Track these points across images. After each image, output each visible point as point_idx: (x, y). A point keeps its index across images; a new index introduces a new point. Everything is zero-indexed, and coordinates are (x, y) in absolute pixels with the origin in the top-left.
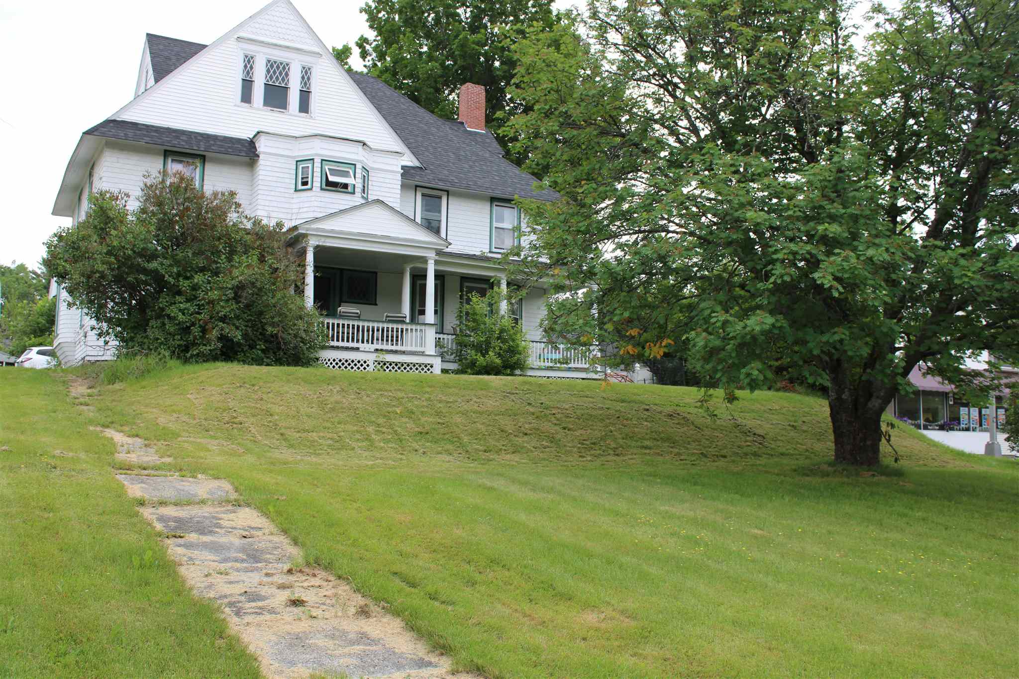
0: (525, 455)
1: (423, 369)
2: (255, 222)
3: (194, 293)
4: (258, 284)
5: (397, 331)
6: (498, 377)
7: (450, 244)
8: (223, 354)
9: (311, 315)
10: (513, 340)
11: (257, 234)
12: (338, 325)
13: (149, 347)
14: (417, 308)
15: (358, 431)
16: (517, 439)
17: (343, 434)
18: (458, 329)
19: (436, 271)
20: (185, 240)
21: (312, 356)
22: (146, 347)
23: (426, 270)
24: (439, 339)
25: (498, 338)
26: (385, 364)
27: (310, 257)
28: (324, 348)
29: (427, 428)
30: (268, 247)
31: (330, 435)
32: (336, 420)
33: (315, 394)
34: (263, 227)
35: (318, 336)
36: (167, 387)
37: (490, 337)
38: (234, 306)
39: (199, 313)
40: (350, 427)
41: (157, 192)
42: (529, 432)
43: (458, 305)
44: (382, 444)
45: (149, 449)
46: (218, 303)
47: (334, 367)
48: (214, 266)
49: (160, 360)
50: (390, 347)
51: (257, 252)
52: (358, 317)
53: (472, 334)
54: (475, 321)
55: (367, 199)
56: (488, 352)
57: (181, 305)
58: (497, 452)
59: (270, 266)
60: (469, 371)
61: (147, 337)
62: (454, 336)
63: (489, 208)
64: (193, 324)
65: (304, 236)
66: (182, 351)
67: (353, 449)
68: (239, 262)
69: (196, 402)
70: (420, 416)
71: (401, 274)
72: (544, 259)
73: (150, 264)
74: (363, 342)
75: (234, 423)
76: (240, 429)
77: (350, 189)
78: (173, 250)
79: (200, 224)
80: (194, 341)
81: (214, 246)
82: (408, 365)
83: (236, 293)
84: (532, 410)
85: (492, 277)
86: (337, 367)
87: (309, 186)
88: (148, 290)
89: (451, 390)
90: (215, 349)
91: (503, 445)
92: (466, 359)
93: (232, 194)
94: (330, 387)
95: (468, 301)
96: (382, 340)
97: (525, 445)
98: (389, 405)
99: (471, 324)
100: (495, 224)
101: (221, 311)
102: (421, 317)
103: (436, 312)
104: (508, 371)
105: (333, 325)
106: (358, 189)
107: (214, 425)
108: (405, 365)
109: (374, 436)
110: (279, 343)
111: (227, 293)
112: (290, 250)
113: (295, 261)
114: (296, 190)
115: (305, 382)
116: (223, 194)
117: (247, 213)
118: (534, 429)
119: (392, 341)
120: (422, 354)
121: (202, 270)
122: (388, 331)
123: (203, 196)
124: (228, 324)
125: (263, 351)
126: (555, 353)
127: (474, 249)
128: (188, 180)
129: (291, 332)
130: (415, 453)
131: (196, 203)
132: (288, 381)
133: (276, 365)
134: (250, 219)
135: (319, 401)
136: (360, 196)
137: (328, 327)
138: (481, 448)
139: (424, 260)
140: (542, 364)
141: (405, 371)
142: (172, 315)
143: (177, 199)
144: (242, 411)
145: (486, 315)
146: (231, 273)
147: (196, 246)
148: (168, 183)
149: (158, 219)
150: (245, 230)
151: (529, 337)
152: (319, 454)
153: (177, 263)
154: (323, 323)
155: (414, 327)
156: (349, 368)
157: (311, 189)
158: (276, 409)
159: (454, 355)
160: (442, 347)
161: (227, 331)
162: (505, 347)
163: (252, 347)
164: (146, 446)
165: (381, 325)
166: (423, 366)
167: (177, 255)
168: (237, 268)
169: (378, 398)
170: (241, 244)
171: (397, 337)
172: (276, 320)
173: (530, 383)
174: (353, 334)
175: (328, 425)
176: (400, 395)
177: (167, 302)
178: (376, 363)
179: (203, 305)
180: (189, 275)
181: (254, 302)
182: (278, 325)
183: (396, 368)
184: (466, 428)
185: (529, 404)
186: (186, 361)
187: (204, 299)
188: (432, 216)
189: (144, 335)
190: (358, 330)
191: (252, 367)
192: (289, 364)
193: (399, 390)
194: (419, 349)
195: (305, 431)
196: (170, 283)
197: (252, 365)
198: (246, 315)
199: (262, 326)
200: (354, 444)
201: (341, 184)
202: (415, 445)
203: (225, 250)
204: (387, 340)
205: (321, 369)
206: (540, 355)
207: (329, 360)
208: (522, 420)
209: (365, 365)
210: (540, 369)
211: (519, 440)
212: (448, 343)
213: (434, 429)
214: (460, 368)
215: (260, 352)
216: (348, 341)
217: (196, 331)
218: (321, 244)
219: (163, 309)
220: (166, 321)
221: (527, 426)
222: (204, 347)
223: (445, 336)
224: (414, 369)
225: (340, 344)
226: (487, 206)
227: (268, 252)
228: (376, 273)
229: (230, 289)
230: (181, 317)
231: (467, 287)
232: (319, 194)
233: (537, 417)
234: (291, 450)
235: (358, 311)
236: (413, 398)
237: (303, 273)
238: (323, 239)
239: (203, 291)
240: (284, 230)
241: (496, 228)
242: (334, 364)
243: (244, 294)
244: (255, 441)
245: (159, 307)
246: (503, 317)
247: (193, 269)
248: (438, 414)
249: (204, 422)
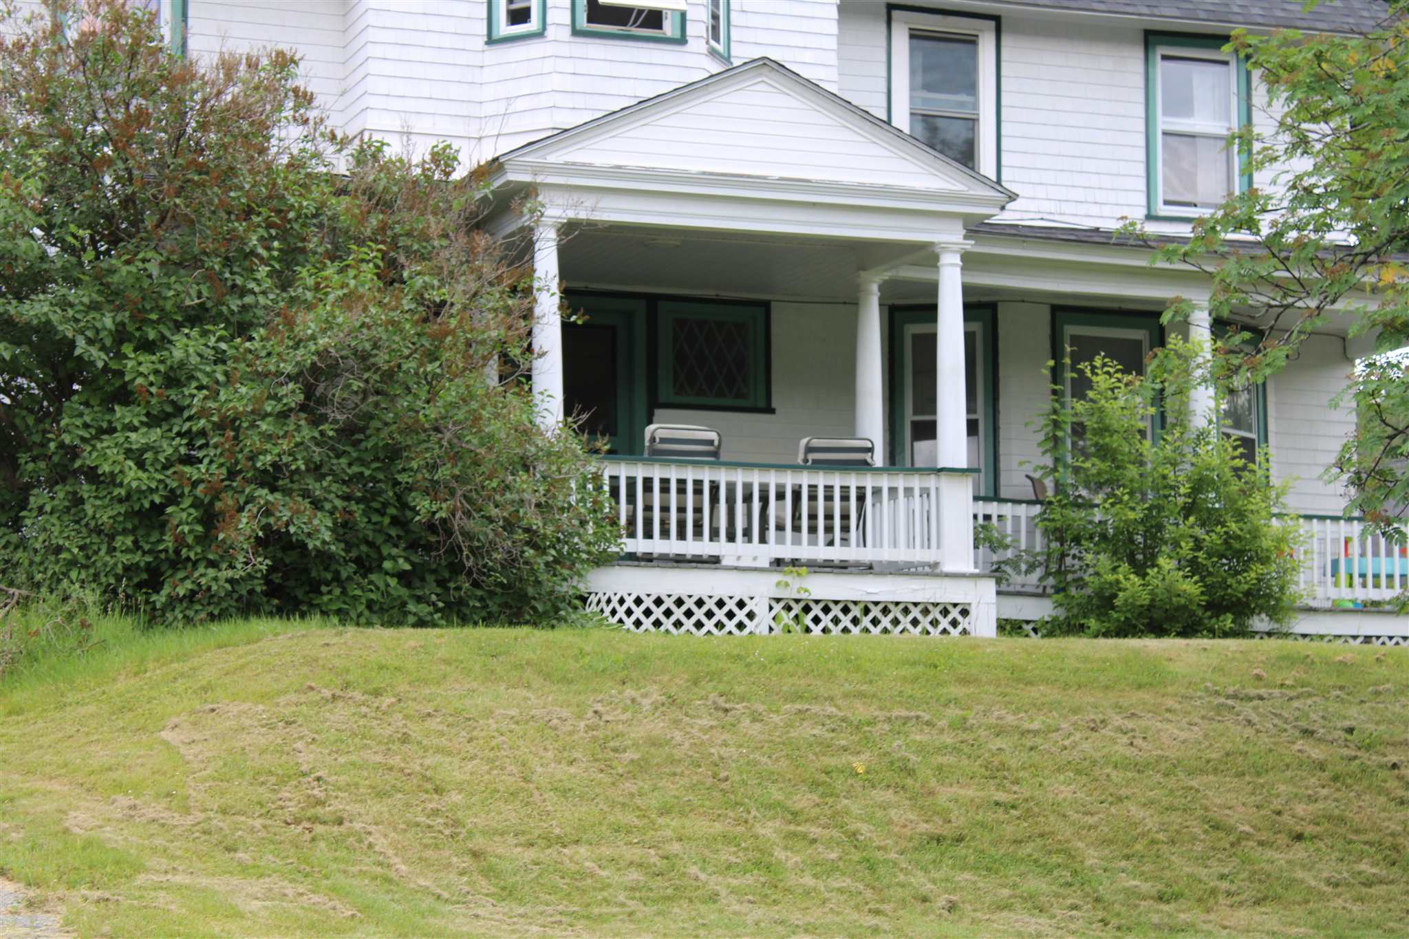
0: (1299, 911)
1: (934, 623)
2: (362, 151)
3: (173, 394)
4: (382, 359)
5: (845, 498)
6: (1194, 642)
7: (1012, 197)
8: (273, 590)
9: (559, 455)
10: (1240, 516)
11: (370, 193)
12: (648, 483)
13: (31, 578)
14: (909, 416)
15: (727, 839)
16: (1270, 853)
17: (676, 847)
18: (1049, 483)
19: (967, 290)
20: (136, 222)
21: (564, 588)
22: (21, 577)
23: (933, 289)
24: (987, 517)
25: (1188, 510)
26: (807, 609)
27: (546, 263)
28: (603, 560)
29: (959, 820)
30: (409, 234)
31: (635, 853)
32: (654, 801)
33: (580, 717)
34: (387, 168)
35: (583, 523)
36: (92, 708)
37: (1160, 508)
38: (307, 433)
39: (190, 460)
40: (701, 826)
41: (40, 64)
42: (1309, 830)
43: (1046, 404)
44: (808, 881)
45: (41, 917)
46: (253, 425)
47: (638, 623)
48: (234, 304)
49: (70, 616)
50: (822, 552)
51: (372, 252)
52: (713, 455)
53: (1098, 499)
54: (1104, 452)
55: (727, 58)
56: (1154, 557)
57: (133, 436)
58: (1199, 900)
59: (419, 298)
60: (1093, 623)
61: (22, 544)
62: (1037, 509)
63: (1139, 66)
64: (173, 498)
65: (527, 191)
66: (139, 586)
67: (714, 898)
68: (317, 287)
69: (189, 753)
70: (933, 783)
71: (853, 303)
72: (1342, 235)
73: (27, 305)
74: (731, 538)
75: (315, 819)
76: (337, 842)
77: (669, 27)
78: (98, 254)
79: (185, 168)
80: (177, 552)
81: (231, 237)
82: (885, 611)
83: (309, 391)
84: (1317, 753)
85: (1163, 303)
86: (647, 623)
87: (533, 25)
88: (20, 389)
89: (1034, 692)
90: (250, 577)
91: (1222, 877)
92: (1080, 584)
93: (284, 62)
94: (629, 692)
95: (1082, 387)
96: (797, 528)
97: (1300, 874)
98: (827, 747)
99: (1093, 465)
100: (1163, 123)
101: (266, 452)
102: (922, 446)
103: (972, 428)
104: (1228, 621)
105: (631, 483)
106: (697, 29)
107: (252, 830)
108: (875, 612)
109: (780, 854)
110: (454, 550)
111: (283, 391)
112: (482, 240)
113: (499, 279)
114: (491, 41)
115: (547, 677)
116: (253, 65)
117: (334, 122)
118: (1329, 818)
119: (829, 529)
120: (932, 571)
121: (197, 317)
122: (813, 498)
123: (187, 75)
124: (287, 492)
125: (402, 576)
126: (1389, 553)
127: (1095, 210)
128: (138, 22)
129: (494, 512)
130: (920, 907)
131: (167, 98)
132: (491, 676)
133: (450, 623)
134: (344, 143)
135: (594, 739)
136: (703, 48)
137: (615, 492)
138: (1146, 887)
139: (927, 255)
140: (1345, 594)
141: (876, 631)
142: (106, 468)
143: (105, 87)
144: (343, 779)
145: (1142, 433)
146: (290, 323)
147: (172, 240)
148: (72, 35)
149: (48, 158)
150: (331, 179)
151: (1293, 503)
152: (600, 919)
153: (112, 296)
154: (597, 478)
155: (900, 482)
156: (689, 624)
157: (540, 35)
158: (451, 770)
159: (1039, 572)
160: (995, 545)
161: (286, 514)
162: (1212, 539)
163: (366, 566)
164: (31, 904)
165: (788, 480)
166: (935, 613)
167: (112, 271)
168: (310, 307)
169: (789, 725)
170: (321, 226)
171: (845, 517)
172: (444, 473)
173: (1306, 661)
174: (698, 510)
175: (631, 818)
176: (862, 711)
177: (86, 426)
178: (778, 608)
179: (203, 433)
180: (152, 335)
181: (371, 417)
182: (452, 493)
183: (846, 621)
184: (1091, 820)
185: (1308, 733)
186: (155, 618)
187: (203, 413)
188: (944, 103)
189: (14, 538)
190: (714, 499)
191: (370, 630)
192: (489, 619)
193: (860, 695)
194: (919, 555)
195: (551, 841)
196: (92, 363)
197: (369, 624)
198: (344, 461)
199: (399, 497)
200: (715, 882)
201: (640, 12)
202: (921, 882)
203: (269, 249)
204: (813, 530)
205: (596, 634)
206: (1335, 563)
207: (622, 601)
208: (1283, 788)
209: (741, 615)
210: (1336, 610)
211: (1278, 859)
212: (1017, 530)
213: (983, 825)
214: (1061, 613)
215: (393, 582)
216: (682, 535)
217: (182, 518)
218: (583, 215)
219: (72, 452)
220: (85, 489)
221: (1300, 809)
222: (212, 572)
223: (1007, 509)
224: (905, 621)
225: (657, 546)
226: (1133, 60)
227: (407, 250)
228: (766, 306)
229: (290, 378)
230: (133, 476)
231: (1075, 340)
232: (565, 50)
233: (1335, 778)
234: (504, 907)
235: (713, 436)
236: (908, 719)
237: (528, 315)
238: (589, 200)
239: (200, 388)
240: (459, 174)
241: (1165, 133)
242: (638, 612)
243: (338, 393)
244: (389, 881)
245: (62, 445)
246: (1202, 436)
247: (164, 316)
248: (996, 772)
249: (218, 821)
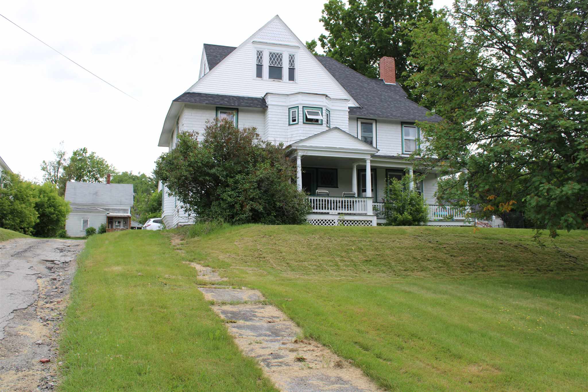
0: (428, 272)
1: (366, 224)
2: (267, 144)
3: (236, 185)
4: (271, 179)
5: (350, 202)
6: (410, 227)
7: (379, 150)
8: (253, 219)
9: (301, 195)
10: (418, 205)
11: (269, 151)
12: (317, 200)
13: (212, 217)
14: (361, 188)
15: (331, 261)
16: (424, 263)
17: (322, 262)
18: (386, 200)
19: (371, 166)
20: (229, 156)
21: (302, 218)
22: (211, 216)
23: (365, 166)
24: (375, 205)
25: (409, 204)
26: (344, 221)
27: (299, 162)
28: (309, 213)
29: (370, 257)
30: (275, 158)
31: (315, 263)
32: (318, 254)
33: (305, 240)
34: (272, 146)
35: (306, 207)
36: (223, 239)
37: (404, 204)
38: (258, 192)
39: (239, 197)
40: (326, 259)
41: (213, 130)
42: (430, 258)
43: (385, 186)
44: (344, 268)
45: (215, 273)
46: (249, 191)
47: (315, 224)
48: (246, 170)
49: (219, 223)
50: (346, 212)
51: (269, 161)
52: (328, 195)
53: (394, 202)
54: (395, 194)
55: (329, 127)
56: (404, 212)
57: (229, 193)
58: (412, 271)
59: (277, 169)
60: (393, 223)
61: (211, 211)
62: (384, 204)
63: (401, 128)
64: (236, 203)
65: (296, 150)
66: (230, 218)
67: (328, 271)
68: (260, 167)
69: (239, 246)
70: (366, 251)
71: (352, 169)
72: (435, 156)
73: (211, 170)
74: (331, 209)
75: (260, 257)
76: (264, 261)
77: (320, 122)
78: (223, 162)
79: (238, 147)
80: (237, 212)
81: (246, 159)
82: (358, 222)
83: (259, 184)
84: (432, 245)
85: (404, 168)
86: (317, 224)
87: (296, 122)
88: (210, 185)
89: (383, 235)
90: (249, 216)
91: (415, 267)
92: (391, 217)
93: (254, 129)
94: (314, 236)
95: (391, 183)
96: (342, 208)
97: (429, 266)
98: (347, 245)
99: (393, 196)
100: (404, 138)
101: (251, 195)
102: (364, 193)
103: (372, 190)
104: (417, 223)
105: (314, 200)
106: (324, 122)
107: (250, 259)
108: (356, 222)
109: (340, 263)
110: (283, 212)
111: (254, 184)
112: (288, 159)
113: (291, 165)
114: (289, 125)
115: (300, 233)
116: (249, 129)
117: (263, 139)
118: (434, 256)
119: (348, 208)
120: (366, 215)
121: (240, 172)
122: (345, 202)
123: (238, 131)
124: (255, 202)
125: (275, 216)
126: (444, 211)
127: (393, 153)
128: (230, 123)
129: (290, 205)
130: (364, 272)
131: (234, 135)
132: (290, 233)
133: (283, 224)
134: (264, 142)
135: (308, 244)
136: (326, 126)
137: (311, 201)
138: (402, 269)
139: (364, 160)
140: (436, 218)
141: (356, 225)
142: (225, 198)
143: (224, 134)
144: (265, 251)
145: (402, 191)
146: (255, 173)
147: (236, 159)
148: (219, 125)
149: (215, 145)
150: (262, 149)
151: (428, 203)
152: (309, 274)
153: (226, 169)
154: (308, 199)
155: (360, 200)
156: (324, 224)
157: (298, 124)
158: (283, 249)
159: (384, 215)
160: (377, 210)
161: (255, 206)
162: (414, 209)
163: (269, 214)
164: (213, 271)
165: (341, 199)
166: (366, 222)
167: (225, 165)
168: (259, 170)
169: (341, 241)
170: (260, 157)
171: (351, 206)
172: (281, 198)
173: (430, 230)
174: (325, 205)
175: (314, 257)
176: (354, 239)
177: (221, 191)
178: (339, 221)
179: (241, 192)
180: (232, 175)
181: (269, 189)
182: (283, 202)
183: (351, 223)
184: (393, 257)
185: (430, 242)
186: (233, 224)
187: (241, 188)
188: (367, 134)
189: (209, 210)
190: (328, 203)
191: (269, 226)
192: (290, 224)
193: (353, 236)
194: (363, 212)
195: (300, 261)
196: (222, 180)
197: (269, 224)
198: (265, 197)
199: (274, 203)
200: (328, 268)
201: (315, 119)
202: (364, 268)
203: (252, 161)
204: (345, 208)
205: (308, 226)
206: (435, 213)
207: (312, 220)
208: (426, 251)
209: (333, 223)
210: (435, 221)
211: (425, 263)
212: (380, 208)
213: (374, 258)
214: (388, 222)
215: (273, 217)
216: (322, 209)
217: (238, 206)
218: (305, 154)
219: (219, 195)
220: (221, 202)
221: (429, 255)
222: (242, 216)
223: (378, 204)
224: (361, 223)
225: (318, 211)
226: (399, 127)
227: (275, 161)
228: (337, 170)
229: (255, 182)
230: (229, 199)
231: (390, 175)
232: (302, 126)
233: (435, 250)
234: (292, 272)
235: (328, 192)
236: (361, 240)
237: (296, 171)
238: (306, 152)
239: (241, 184)
240: (284, 147)
241: (405, 139)
242: (315, 222)
243: (263, 185)
244: (273, 268)
245: (217, 194)
246: (412, 191)
247: (234, 172)
248: (376, 249)
249: (244, 258)
